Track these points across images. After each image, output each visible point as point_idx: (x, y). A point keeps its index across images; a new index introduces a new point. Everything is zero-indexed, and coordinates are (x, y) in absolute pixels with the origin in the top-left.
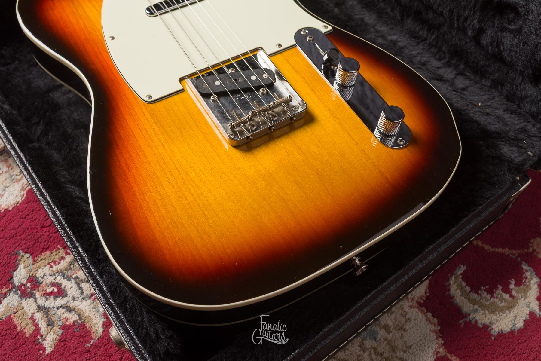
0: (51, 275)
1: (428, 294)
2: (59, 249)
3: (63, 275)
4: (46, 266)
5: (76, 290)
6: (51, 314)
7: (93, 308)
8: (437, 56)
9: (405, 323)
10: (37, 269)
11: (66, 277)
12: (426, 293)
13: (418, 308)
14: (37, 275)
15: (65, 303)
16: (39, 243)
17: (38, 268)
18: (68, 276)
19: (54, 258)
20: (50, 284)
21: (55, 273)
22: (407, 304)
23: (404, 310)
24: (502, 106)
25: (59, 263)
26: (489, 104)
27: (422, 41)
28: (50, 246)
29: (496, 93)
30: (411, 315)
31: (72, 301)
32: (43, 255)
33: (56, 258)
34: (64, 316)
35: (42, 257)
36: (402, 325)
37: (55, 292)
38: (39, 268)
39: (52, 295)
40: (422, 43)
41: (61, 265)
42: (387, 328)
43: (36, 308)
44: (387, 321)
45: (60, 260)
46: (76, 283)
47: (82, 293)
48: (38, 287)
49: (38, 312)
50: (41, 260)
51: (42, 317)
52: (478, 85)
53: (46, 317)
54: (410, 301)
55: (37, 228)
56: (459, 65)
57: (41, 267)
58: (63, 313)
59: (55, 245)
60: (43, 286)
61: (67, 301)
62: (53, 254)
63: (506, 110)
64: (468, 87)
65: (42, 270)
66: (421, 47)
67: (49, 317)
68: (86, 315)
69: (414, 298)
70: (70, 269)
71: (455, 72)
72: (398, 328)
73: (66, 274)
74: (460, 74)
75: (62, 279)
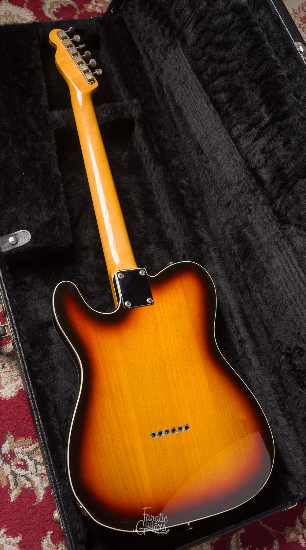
0: (22, 454)
2: (30, 438)
4: (20, 447)
5: (33, 468)
6: (18, 478)
7: (40, 483)
11: (30, 457)
13: (210, 546)
14: (15, 451)
15: (26, 474)
16: (19, 430)
20: (20, 459)
28: (25, 434)
31: (30, 474)
32: (20, 439)
33: (27, 444)
37: (22, 465)
38: (16, 447)
41: (29, 449)
45: (29, 446)
46: (34, 463)
47: (36, 471)
48: (14, 458)
49: (11, 474)
50: (19, 442)
51: (12, 478)
52: (294, 438)
58: (24, 480)
59: (28, 435)
62: (26, 441)
65: (18, 449)
67: (16, 480)
68: (36, 485)
70: (33, 453)
71: (286, 423)
74: (288, 426)
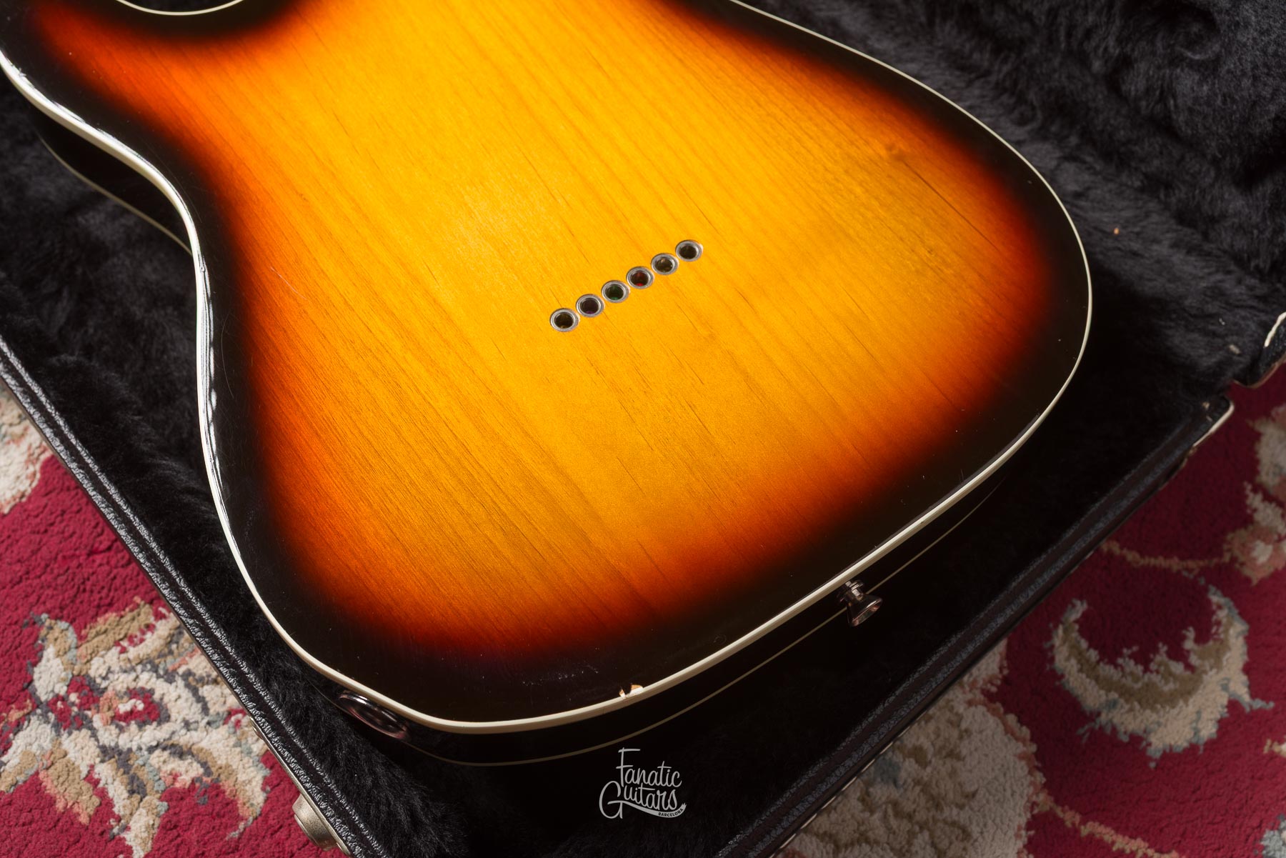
0: (125, 672)
1: (1006, 672)
2: (138, 606)
3: (154, 669)
4: (109, 649)
5: (189, 704)
6: (136, 765)
7: (235, 746)
8: (1016, 115)
9: (958, 741)
10: (89, 657)
11: (161, 672)
12: (1001, 669)
13: (985, 705)
14: (92, 673)
15: (167, 736)
16: (87, 595)
17: (91, 654)
18: (166, 672)
19: (129, 629)
20: (125, 693)
21: (134, 664)
22: (960, 696)
23: (955, 711)
24: (1169, 235)
25: (142, 641)
26: (1137, 229)
27: (978, 78)
28: (115, 599)
29: (1152, 205)
30: (971, 723)
31: (184, 731)
32: (101, 624)
33: (134, 628)
34: (168, 768)
35: (98, 628)
36: (952, 746)
37: (139, 711)
38: (93, 655)
39: (131, 719)
40: (978, 84)
41: (147, 645)
42: (918, 755)
43: (96, 754)
44: (918, 739)
45: (143, 633)
46: (188, 686)
47: (205, 710)
48: (96, 701)
49: (102, 761)
50: (98, 634)
51: (114, 772)
52: (1111, 186)
53: (124, 773)
54: (967, 688)
55: (79, 557)
56: (1067, 137)
57: (98, 652)
58: (164, 762)
59: (128, 596)
60: (106, 699)
61: (170, 732)
62: (124, 620)
63: (1175, 245)
64: (1088, 189)
65: (102, 660)
66: (977, 92)
67: (132, 772)
68: (221, 762)
69: (975, 681)
70: (171, 652)
71: (1058, 154)
72: (944, 753)
73: (161, 666)
74: (1071, 158)
75: (154, 679)
